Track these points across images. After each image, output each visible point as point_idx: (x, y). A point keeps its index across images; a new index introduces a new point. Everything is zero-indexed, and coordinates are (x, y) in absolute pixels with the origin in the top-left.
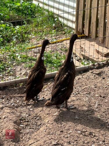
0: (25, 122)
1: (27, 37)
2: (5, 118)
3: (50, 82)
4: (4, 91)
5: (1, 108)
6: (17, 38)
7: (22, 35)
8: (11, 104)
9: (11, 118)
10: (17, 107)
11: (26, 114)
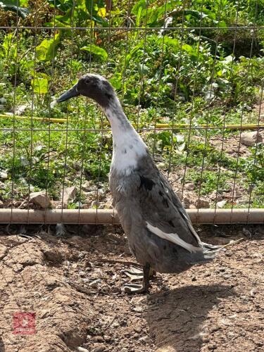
0: (99, 341)
1: (249, 94)
2: (44, 317)
3: (239, 237)
4: (89, 240)
5: (50, 286)
6: (217, 92)
7: (235, 86)
8: (90, 282)
9: (56, 321)
10: (102, 293)
11: (113, 318)
